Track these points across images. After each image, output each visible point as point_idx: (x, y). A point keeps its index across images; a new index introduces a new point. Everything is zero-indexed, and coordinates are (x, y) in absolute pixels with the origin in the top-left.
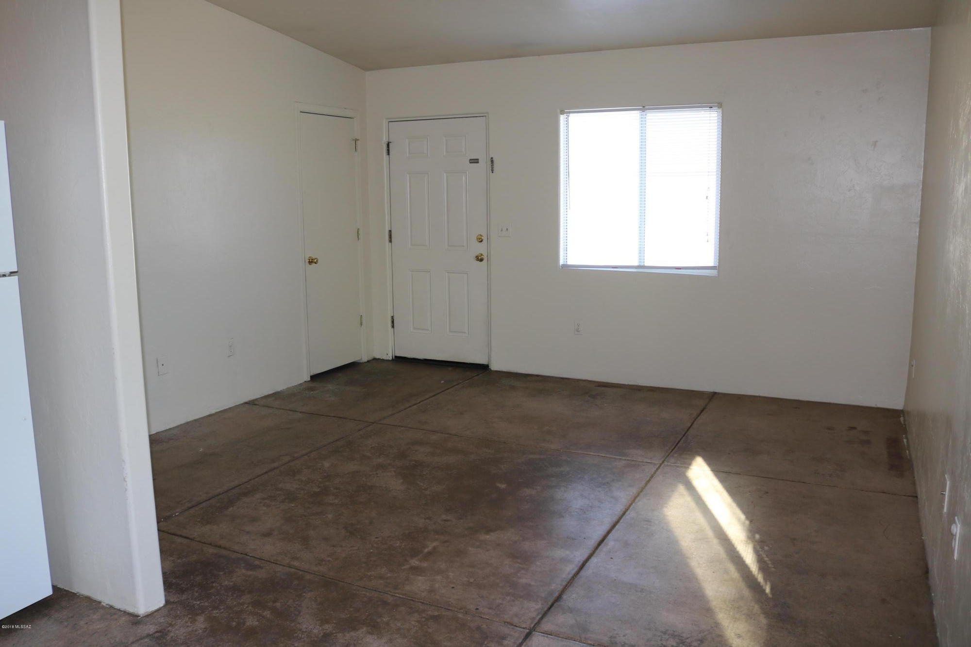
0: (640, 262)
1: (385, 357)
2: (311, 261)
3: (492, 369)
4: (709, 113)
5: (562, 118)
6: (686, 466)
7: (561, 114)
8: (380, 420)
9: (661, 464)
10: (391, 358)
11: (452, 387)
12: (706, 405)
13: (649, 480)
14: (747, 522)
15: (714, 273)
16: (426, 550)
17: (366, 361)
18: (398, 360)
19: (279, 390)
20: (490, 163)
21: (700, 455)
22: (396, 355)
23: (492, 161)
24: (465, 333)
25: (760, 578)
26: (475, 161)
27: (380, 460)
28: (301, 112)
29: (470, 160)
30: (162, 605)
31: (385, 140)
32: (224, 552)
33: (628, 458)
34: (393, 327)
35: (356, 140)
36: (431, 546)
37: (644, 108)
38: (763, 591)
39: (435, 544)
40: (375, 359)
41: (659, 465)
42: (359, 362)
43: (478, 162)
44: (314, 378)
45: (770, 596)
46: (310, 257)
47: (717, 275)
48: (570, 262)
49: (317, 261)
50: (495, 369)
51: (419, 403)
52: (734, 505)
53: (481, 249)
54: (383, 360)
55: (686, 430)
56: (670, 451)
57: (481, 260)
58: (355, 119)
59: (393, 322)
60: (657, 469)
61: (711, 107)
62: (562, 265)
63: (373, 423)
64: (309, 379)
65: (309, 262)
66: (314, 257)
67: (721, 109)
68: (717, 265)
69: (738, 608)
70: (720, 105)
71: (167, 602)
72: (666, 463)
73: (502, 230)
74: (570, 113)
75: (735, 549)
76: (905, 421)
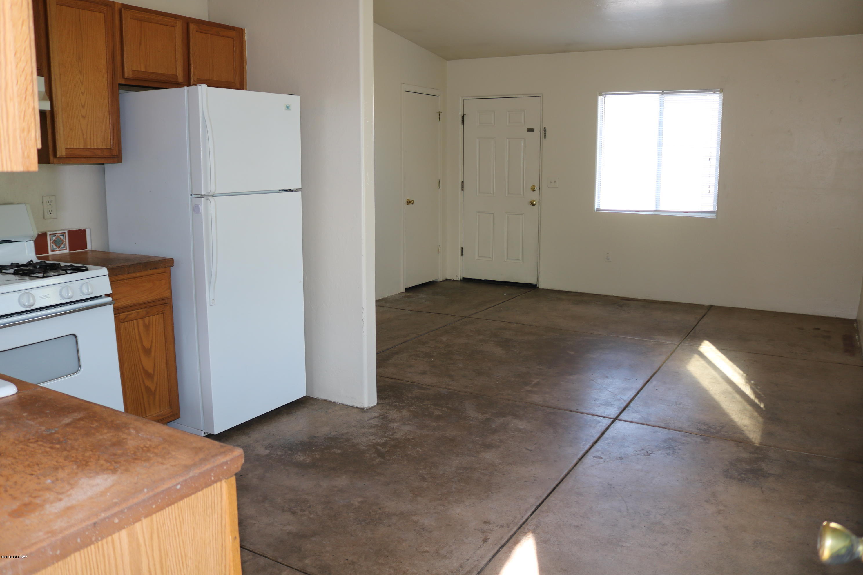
0: (656, 207)
1: (455, 278)
2: (409, 203)
3: (540, 287)
4: (713, 96)
5: (600, 98)
6: (697, 346)
7: (599, 96)
8: (470, 316)
9: (679, 345)
10: (459, 279)
11: (514, 298)
12: (706, 313)
13: (673, 353)
14: (745, 375)
15: (713, 216)
16: (533, 383)
17: (441, 281)
18: (466, 280)
19: (385, 297)
20: (543, 131)
21: (706, 340)
22: (463, 277)
23: (545, 131)
24: (519, 260)
25: (757, 401)
26: (531, 130)
27: (481, 337)
28: (405, 91)
29: (528, 129)
30: (376, 404)
31: (461, 113)
32: (399, 381)
33: (655, 341)
34: (462, 255)
35: (440, 113)
36: (536, 381)
37: (663, 93)
38: (760, 407)
39: (537, 380)
40: (447, 280)
41: (677, 345)
42: (435, 281)
43: (533, 131)
44: (408, 290)
45: (764, 409)
46: (408, 199)
47: (716, 218)
48: (602, 208)
49: (413, 202)
50: (542, 288)
51: (494, 306)
52: (735, 367)
53: (534, 196)
54: (453, 280)
55: (694, 326)
56: (685, 337)
57: (534, 205)
58: (439, 96)
59: (462, 251)
60: (677, 347)
61: (715, 92)
62: (597, 209)
63: (465, 317)
64: (404, 291)
65: (408, 203)
66: (411, 200)
67: (722, 93)
68: (716, 209)
69: (743, 414)
70: (721, 91)
71: (378, 403)
72: (682, 344)
73: (551, 182)
74: (606, 95)
75: (738, 387)
76: (857, 326)
